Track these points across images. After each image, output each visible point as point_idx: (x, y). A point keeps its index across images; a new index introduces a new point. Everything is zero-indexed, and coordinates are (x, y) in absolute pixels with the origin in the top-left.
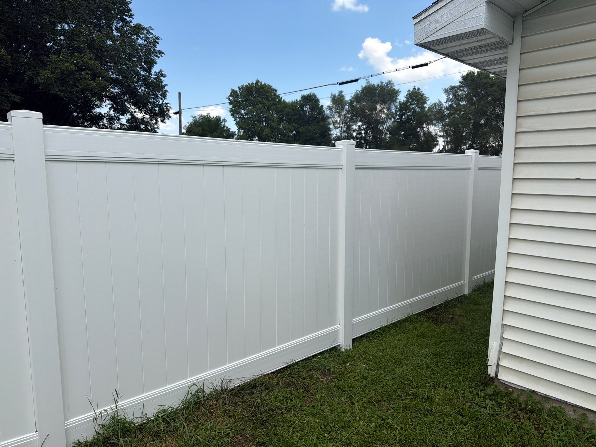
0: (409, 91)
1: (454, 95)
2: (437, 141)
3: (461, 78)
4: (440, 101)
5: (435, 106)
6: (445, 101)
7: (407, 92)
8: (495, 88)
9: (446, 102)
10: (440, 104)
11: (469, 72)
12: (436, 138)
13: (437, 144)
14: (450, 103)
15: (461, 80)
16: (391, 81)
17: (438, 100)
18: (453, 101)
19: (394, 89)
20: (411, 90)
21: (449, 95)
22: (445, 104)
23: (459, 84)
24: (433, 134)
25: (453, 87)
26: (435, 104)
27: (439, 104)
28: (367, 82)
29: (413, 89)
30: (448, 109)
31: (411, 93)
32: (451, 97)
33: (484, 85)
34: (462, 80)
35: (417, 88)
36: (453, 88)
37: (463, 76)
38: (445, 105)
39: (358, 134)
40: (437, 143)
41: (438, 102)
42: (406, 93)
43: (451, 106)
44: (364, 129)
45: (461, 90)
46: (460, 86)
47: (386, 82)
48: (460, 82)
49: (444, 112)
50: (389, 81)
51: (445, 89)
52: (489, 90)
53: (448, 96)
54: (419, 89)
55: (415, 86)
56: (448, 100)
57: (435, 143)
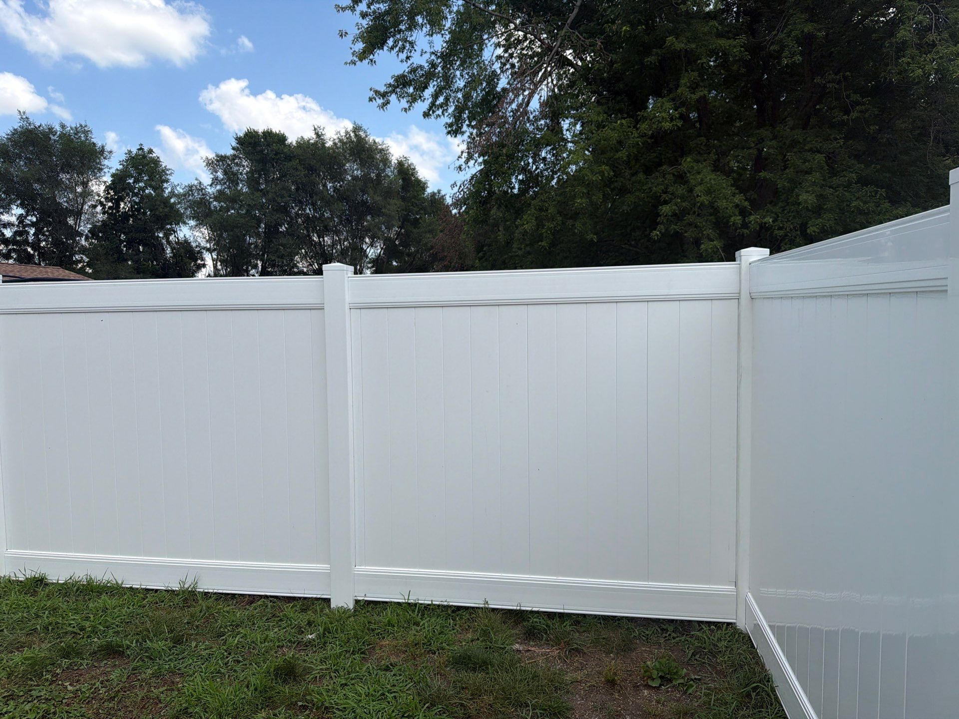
0: (130, 152)
1: (225, 173)
2: (203, 259)
3: (234, 140)
4: (200, 183)
5: (191, 190)
6: (210, 183)
7: (126, 154)
8: (295, 163)
9: (211, 185)
10: (201, 189)
11: (248, 130)
12: (200, 252)
13: (204, 266)
14: (219, 187)
15: (234, 144)
16: (86, 126)
17: (197, 179)
18: (225, 183)
19: (94, 144)
20: (134, 151)
21: (216, 172)
22: (209, 187)
23: (232, 152)
24: (194, 245)
25: (222, 156)
26: (191, 187)
27: (198, 187)
28: (22, 118)
29: (139, 150)
30: (216, 198)
31: (133, 158)
32: (220, 175)
33: (275, 155)
34: (238, 145)
35: (146, 149)
36: (222, 159)
37: (237, 137)
38: (210, 190)
39: (16, 233)
40: (203, 262)
41: (196, 182)
42: (124, 157)
43: (220, 192)
44: (33, 224)
45: (237, 164)
46: (234, 157)
47: (74, 126)
48: (234, 149)
49: (210, 203)
50: (81, 126)
51: (207, 158)
52: (285, 167)
53: (214, 174)
54: (151, 151)
55: (142, 145)
56: (215, 181)
57: (199, 262)
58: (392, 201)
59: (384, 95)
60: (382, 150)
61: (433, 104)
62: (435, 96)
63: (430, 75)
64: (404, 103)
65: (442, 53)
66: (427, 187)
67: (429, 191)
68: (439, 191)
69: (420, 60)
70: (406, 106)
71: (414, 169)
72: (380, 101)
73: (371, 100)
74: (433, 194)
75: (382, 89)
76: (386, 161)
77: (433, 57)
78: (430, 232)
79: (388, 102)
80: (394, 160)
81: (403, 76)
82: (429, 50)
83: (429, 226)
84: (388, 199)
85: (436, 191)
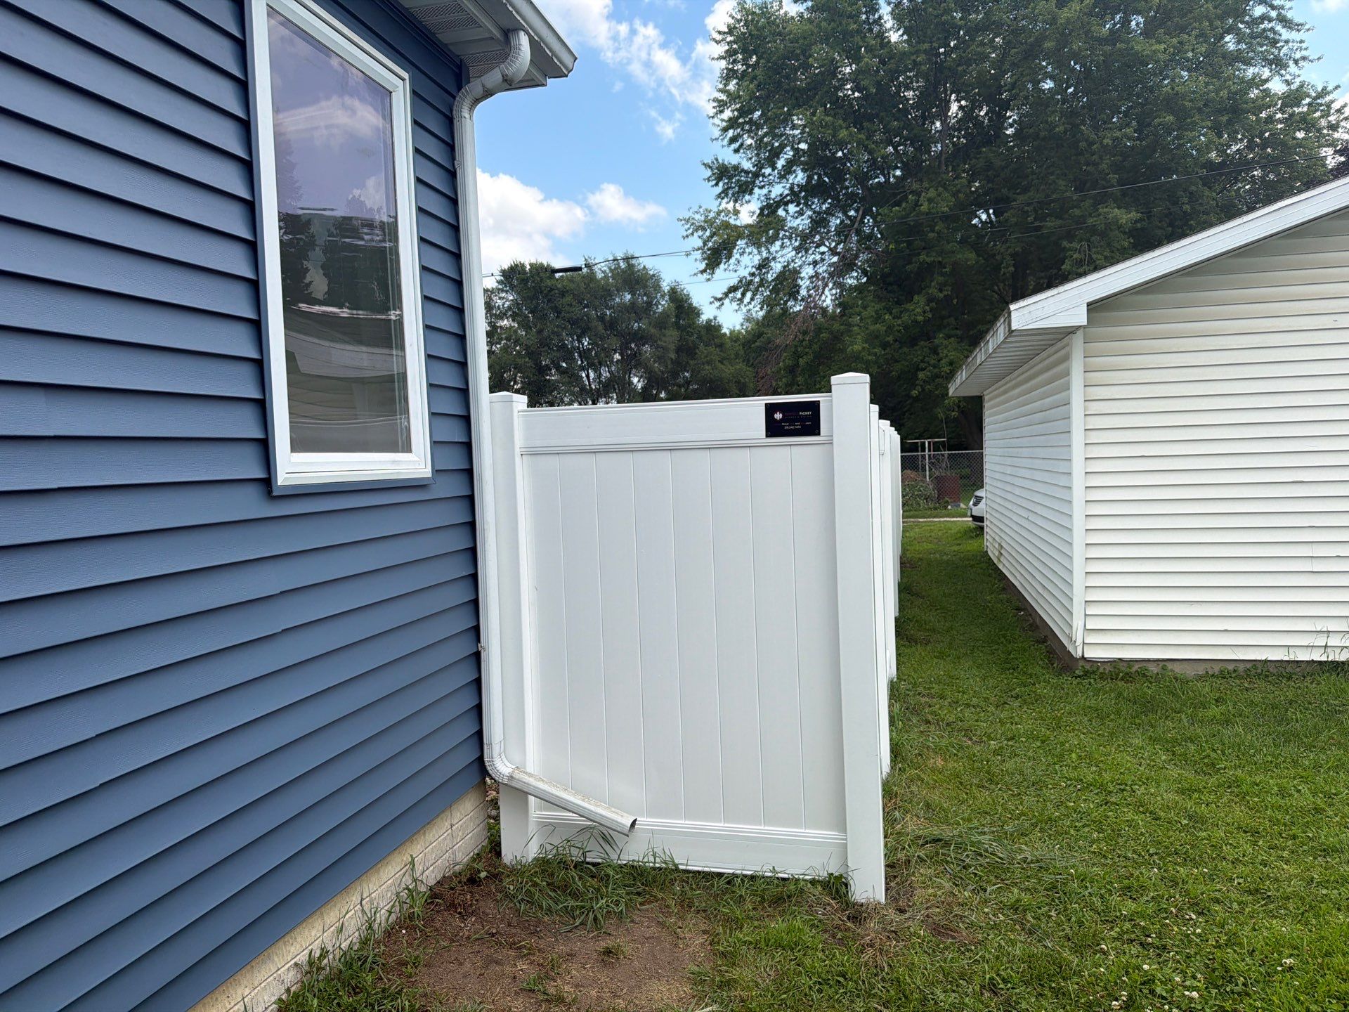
11: (514, 263)
15: (499, 277)
34: (502, 278)
45: (500, 298)
46: (498, 290)
58: (668, 332)
59: (720, 299)
60: (654, 275)
61: (752, 299)
62: (754, 294)
63: (750, 282)
64: (735, 306)
65: (760, 265)
66: (702, 314)
67: (704, 318)
68: (715, 318)
69: (744, 273)
70: (737, 307)
71: (688, 295)
72: (717, 304)
73: (711, 303)
74: (709, 321)
75: (720, 296)
76: (657, 287)
77: (754, 270)
78: (708, 363)
79: (723, 304)
80: (665, 287)
81: (733, 286)
82: (751, 265)
83: (707, 357)
84: (663, 330)
85: (712, 318)
